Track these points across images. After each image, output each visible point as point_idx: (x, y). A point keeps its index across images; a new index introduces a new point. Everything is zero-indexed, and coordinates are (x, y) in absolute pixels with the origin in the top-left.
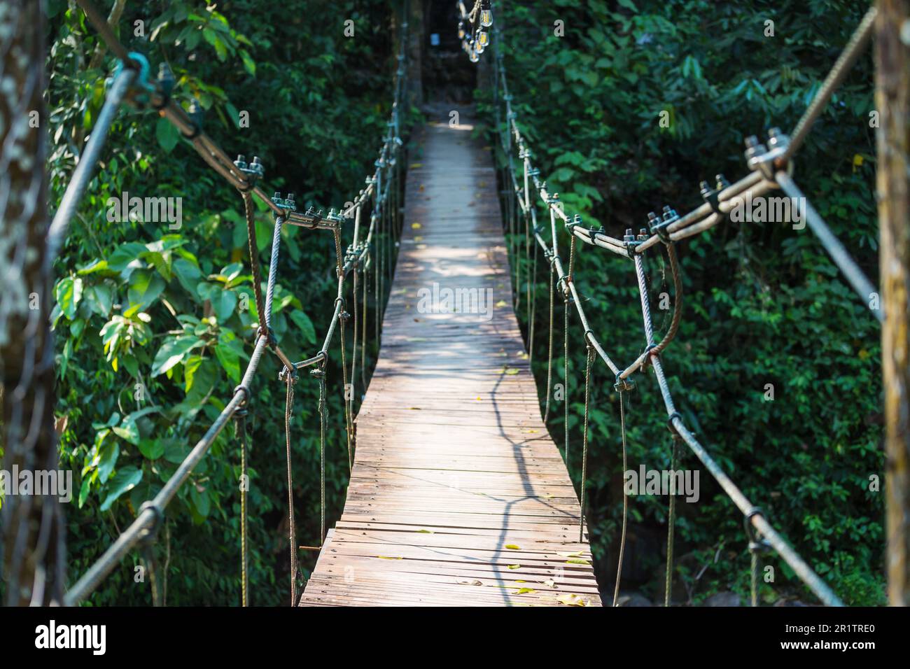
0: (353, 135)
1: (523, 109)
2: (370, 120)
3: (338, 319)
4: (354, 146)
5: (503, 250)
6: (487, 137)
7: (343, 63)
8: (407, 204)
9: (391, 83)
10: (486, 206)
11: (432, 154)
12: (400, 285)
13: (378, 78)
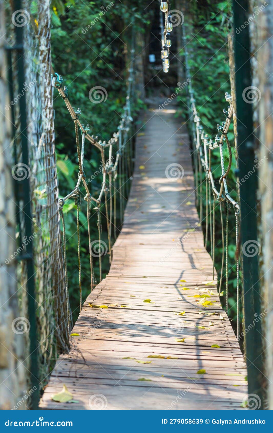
0: (103, 117)
1: (205, 99)
2: (113, 108)
3: (104, 192)
4: (104, 124)
5: (192, 178)
6: (184, 116)
7: (96, 74)
8: (137, 156)
9: (126, 86)
10: (183, 156)
11: (151, 127)
12: (133, 197)
13: (118, 83)
